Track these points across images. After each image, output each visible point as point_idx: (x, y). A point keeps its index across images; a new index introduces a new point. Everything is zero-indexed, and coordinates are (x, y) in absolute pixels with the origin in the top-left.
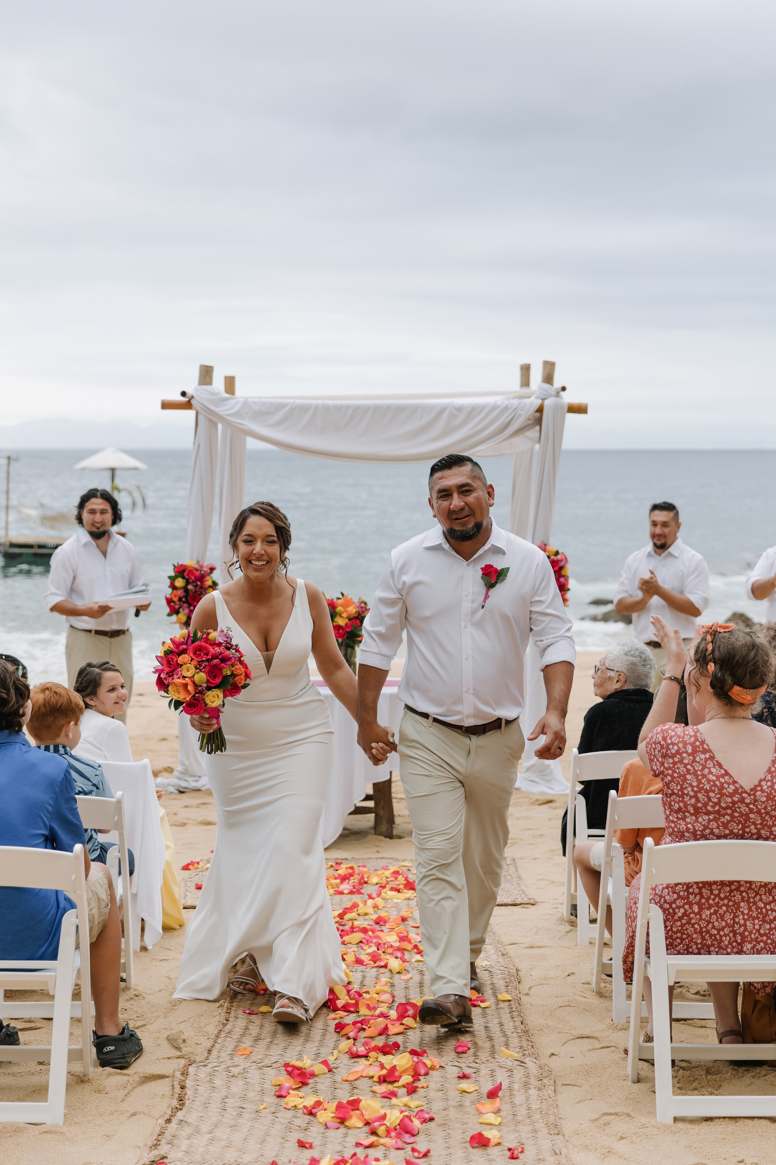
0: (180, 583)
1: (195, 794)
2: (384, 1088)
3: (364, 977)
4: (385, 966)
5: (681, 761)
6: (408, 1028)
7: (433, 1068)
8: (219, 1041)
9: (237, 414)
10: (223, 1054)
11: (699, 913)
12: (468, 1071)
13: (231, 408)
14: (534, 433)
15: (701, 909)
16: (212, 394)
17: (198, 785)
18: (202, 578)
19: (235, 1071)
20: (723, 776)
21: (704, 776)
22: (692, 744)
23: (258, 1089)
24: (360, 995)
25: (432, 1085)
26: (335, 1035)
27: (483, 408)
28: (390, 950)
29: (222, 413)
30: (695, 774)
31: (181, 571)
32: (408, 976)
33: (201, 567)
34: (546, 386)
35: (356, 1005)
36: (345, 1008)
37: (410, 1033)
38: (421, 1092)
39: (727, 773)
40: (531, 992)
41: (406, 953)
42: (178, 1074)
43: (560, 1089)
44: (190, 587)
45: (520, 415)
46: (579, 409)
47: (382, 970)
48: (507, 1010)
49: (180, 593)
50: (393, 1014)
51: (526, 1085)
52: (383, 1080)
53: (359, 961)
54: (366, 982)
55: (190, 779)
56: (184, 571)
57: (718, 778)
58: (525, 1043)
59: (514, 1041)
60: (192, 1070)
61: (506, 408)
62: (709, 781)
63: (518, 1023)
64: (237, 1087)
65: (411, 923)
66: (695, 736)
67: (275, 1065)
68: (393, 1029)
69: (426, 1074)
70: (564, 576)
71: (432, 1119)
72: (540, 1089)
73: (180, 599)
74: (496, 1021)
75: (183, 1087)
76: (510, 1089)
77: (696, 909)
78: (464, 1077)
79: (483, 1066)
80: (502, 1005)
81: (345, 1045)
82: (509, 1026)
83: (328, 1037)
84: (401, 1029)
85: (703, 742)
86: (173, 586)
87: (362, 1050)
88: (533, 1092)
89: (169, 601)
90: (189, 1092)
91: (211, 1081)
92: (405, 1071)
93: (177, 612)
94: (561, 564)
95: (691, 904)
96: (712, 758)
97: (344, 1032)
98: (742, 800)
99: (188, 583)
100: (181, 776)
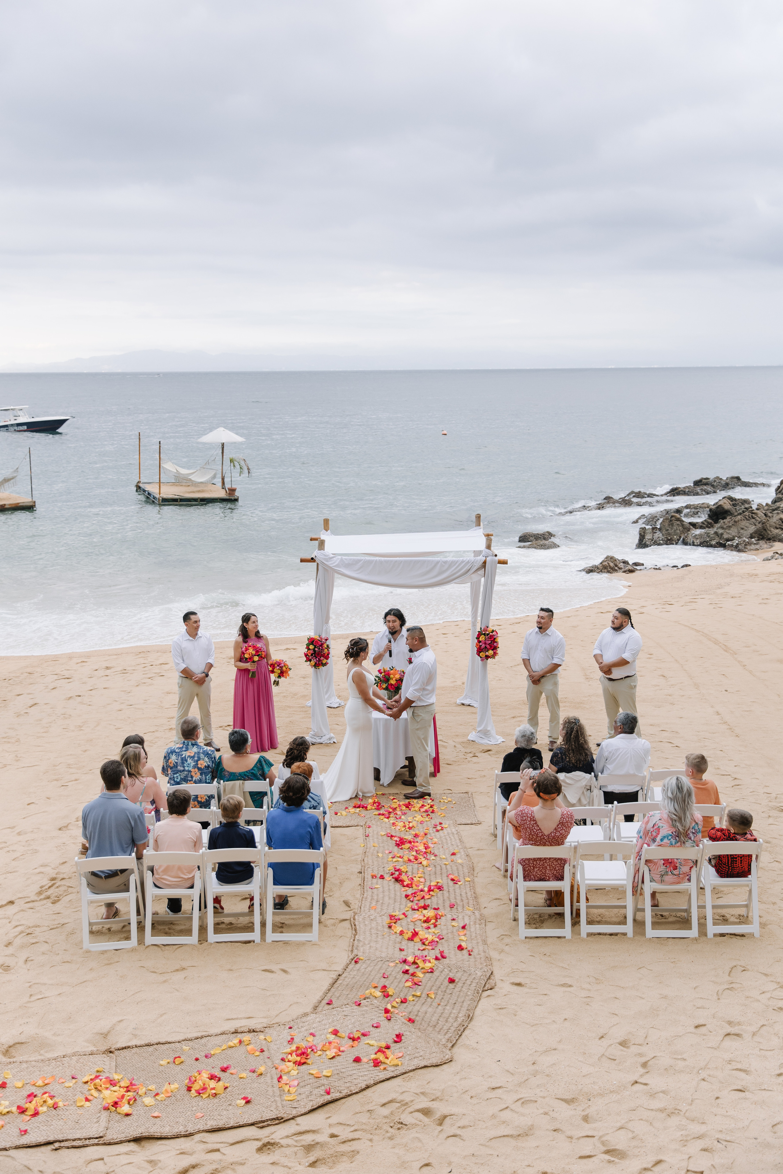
0: (311, 647)
1: (320, 746)
2: (425, 925)
3: (413, 868)
4: (421, 863)
5: (526, 823)
6: (432, 896)
7: (442, 916)
8: (363, 902)
9: (337, 566)
10: (366, 909)
11: (534, 869)
12: (455, 917)
13: (334, 563)
14: (482, 572)
15: (534, 868)
16: (325, 556)
17: (321, 741)
18: (322, 645)
19: (372, 917)
20: (538, 830)
21: (532, 830)
22: (530, 817)
23: (381, 925)
24: (413, 879)
25: (442, 923)
26: (405, 899)
27: (457, 561)
28: (422, 854)
29: (331, 566)
30: (530, 828)
31: (312, 641)
32: (431, 869)
33: (321, 639)
34: (488, 550)
35: (411, 884)
36: (407, 886)
37: (433, 898)
38: (438, 926)
39: (540, 829)
40: (478, 875)
41: (428, 854)
42: (352, 919)
43: (487, 924)
44: (316, 649)
45: (475, 566)
46: (504, 562)
47: (420, 865)
48: (469, 886)
49: (311, 652)
50: (426, 889)
51: (475, 923)
52: (425, 922)
53: (410, 860)
54: (414, 872)
55: (317, 738)
56: (313, 641)
57: (537, 830)
58: (475, 903)
59: (471, 902)
60: (356, 917)
61: (468, 562)
62: (534, 832)
63: (473, 893)
64: (374, 924)
65: (428, 836)
66: (531, 814)
67: (386, 915)
68: (427, 897)
69: (440, 918)
70: (496, 642)
71: (443, 938)
72: (480, 925)
73: (312, 655)
74: (464, 891)
75: (355, 925)
76: (470, 924)
77: (532, 868)
78: (453, 920)
79: (460, 915)
80: (467, 883)
81: (410, 904)
82: (469, 894)
83: (402, 900)
84: (429, 896)
85: (534, 817)
86: (308, 648)
87: (416, 907)
88: (477, 926)
89: (306, 655)
90: (357, 927)
91: (364, 922)
92: (432, 917)
93: (310, 661)
94: (495, 637)
95: (530, 867)
96: (536, 823)
97: (408, 898)
98: (544, 838)
99: (315, 647)
100: (313, 736)
